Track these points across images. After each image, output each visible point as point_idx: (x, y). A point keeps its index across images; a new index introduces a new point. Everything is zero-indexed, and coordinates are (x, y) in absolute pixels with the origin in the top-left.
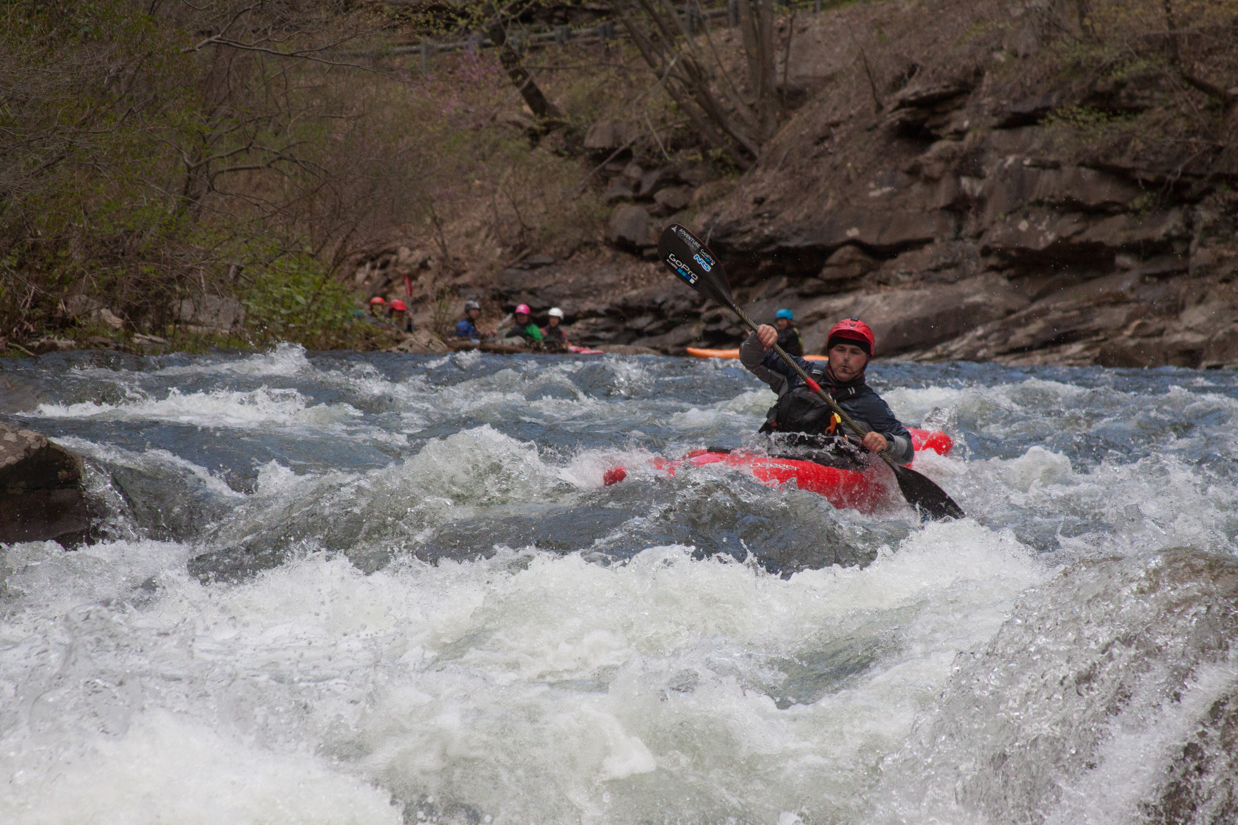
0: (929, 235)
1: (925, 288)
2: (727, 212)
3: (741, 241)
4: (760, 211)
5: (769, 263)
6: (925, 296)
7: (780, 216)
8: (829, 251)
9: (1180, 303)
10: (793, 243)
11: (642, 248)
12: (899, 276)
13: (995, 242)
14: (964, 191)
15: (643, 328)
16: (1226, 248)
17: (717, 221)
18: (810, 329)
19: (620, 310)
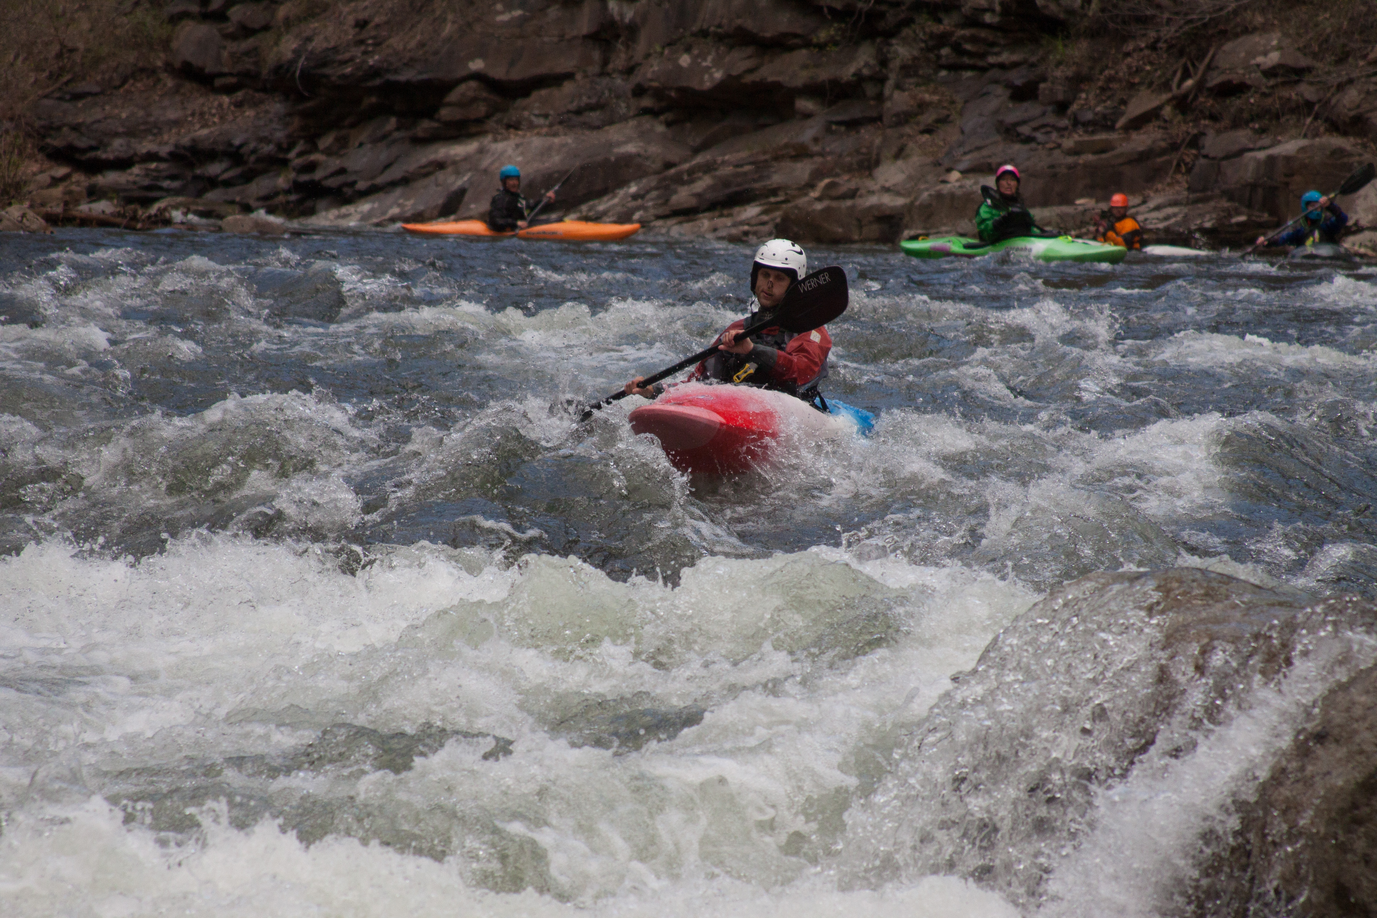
0: (569, 70)
1: (565, 134)
2: (321, 37)
3: (340, 73)
4: (362, 37)
5: (374, 100)
6: (565, 145)
7: (387, 43)
8: (449, 86)
9: (874, 157)
10: (405, 76)
11: (213, 77)
12: (533, 118)
13: (651, 80)
14: (612, 16)
15: (217, 176)
16: (927, 91)
17: (310, 48)
18: (426, 181)
19: (188, 154)
